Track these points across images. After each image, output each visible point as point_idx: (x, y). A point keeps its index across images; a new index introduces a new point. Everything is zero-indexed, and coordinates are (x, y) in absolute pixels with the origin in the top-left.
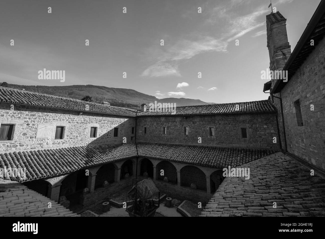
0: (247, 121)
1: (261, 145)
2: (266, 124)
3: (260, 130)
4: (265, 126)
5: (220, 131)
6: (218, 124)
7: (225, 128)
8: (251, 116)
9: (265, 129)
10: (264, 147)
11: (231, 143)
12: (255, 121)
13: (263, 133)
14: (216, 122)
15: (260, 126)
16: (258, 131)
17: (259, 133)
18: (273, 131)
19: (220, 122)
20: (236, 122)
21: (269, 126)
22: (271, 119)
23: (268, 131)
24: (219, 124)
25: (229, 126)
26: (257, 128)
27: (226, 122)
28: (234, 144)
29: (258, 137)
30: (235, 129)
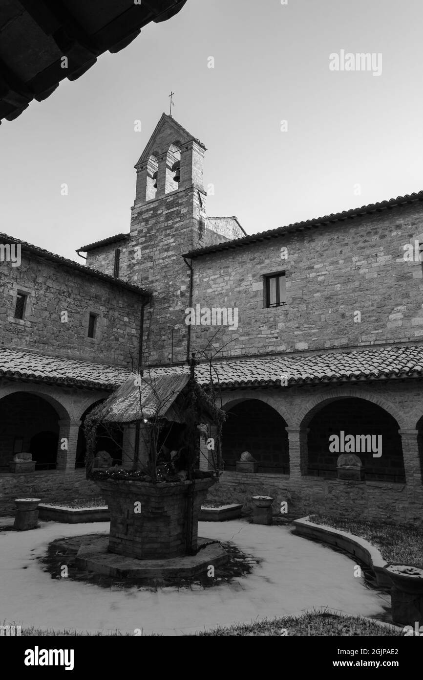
0: (103, 299)
1: (116, 358)
2: (128, 315)
3: (118, 326)
4: (126, 319)
5: (46, 310)
6: (44, 287)
7: (57, 304)
8: (110, 291)
9: (125, 324)
10: (119, 361)
11: (64, 347)
12: (114, 303)
13: (122, 332)
14: (40, 280)
15: (119, 316)
16: (115, 327)
17: (115, 330)
18: (134, 331)
19: (49, 283)
20: (84, 295)
21: (131, 320)
22: (136, 306)
23: (128, 330)
24: (47, 289)
25: (68, 299)
26: (114, 320)
27: (62, 288)
28: (69, 351)
29: (112, 340)
30: (78, 313)
